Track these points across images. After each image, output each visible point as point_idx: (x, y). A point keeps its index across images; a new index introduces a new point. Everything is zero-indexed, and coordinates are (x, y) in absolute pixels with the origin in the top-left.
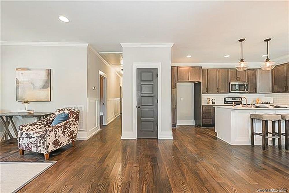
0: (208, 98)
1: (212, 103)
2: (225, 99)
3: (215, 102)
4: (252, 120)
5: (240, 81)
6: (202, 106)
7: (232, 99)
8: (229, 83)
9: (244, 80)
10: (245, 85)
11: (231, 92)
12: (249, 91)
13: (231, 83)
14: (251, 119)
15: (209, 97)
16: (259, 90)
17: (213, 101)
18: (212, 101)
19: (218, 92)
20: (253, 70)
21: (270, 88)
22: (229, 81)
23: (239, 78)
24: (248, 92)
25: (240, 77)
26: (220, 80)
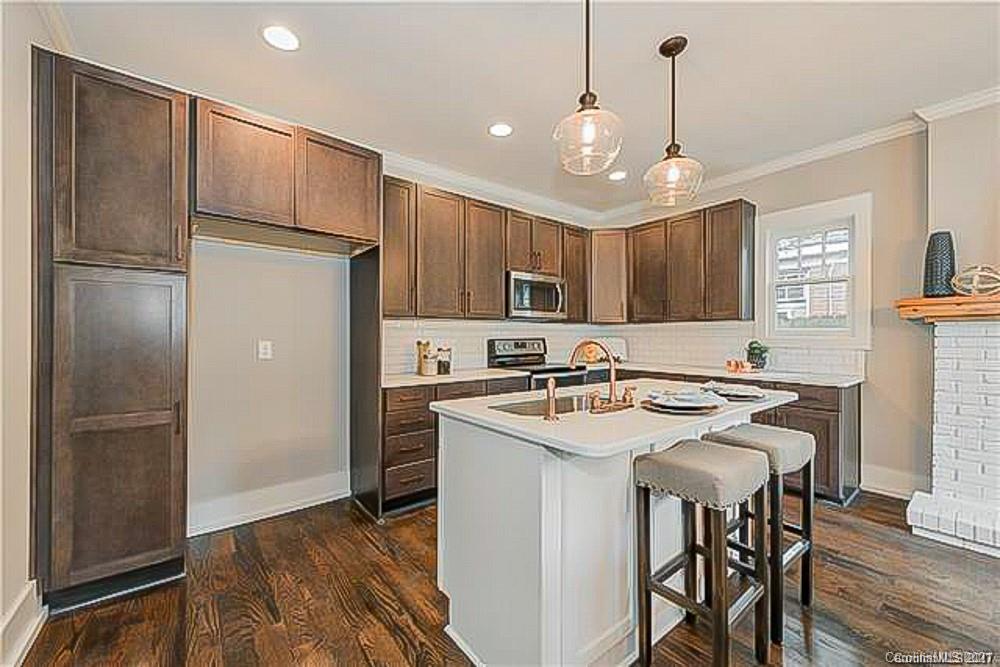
0: (419, 343)
1: (435, 366)
2: (491, 344)
3: (449, 363)
4: (644, 494)
5: (542, 270)
6: (385, 390)
7: (517, 346)
8: (508, 275)
9: (552, 268)
10: (558, 286)
11: (515, 313)
12: (569, 315)
13: (514, 275)
14: (639, 488)
15: (423, 337)
16: (595, 312)
17: (443, 357)
18: (435, 357)
19: (465, 314)
20: (577, 231)
21: (622, 305)
22: (506, 267)
23: (539, 254)
24: (565, 317)
25: (542, 253)
26: (474, 258)
